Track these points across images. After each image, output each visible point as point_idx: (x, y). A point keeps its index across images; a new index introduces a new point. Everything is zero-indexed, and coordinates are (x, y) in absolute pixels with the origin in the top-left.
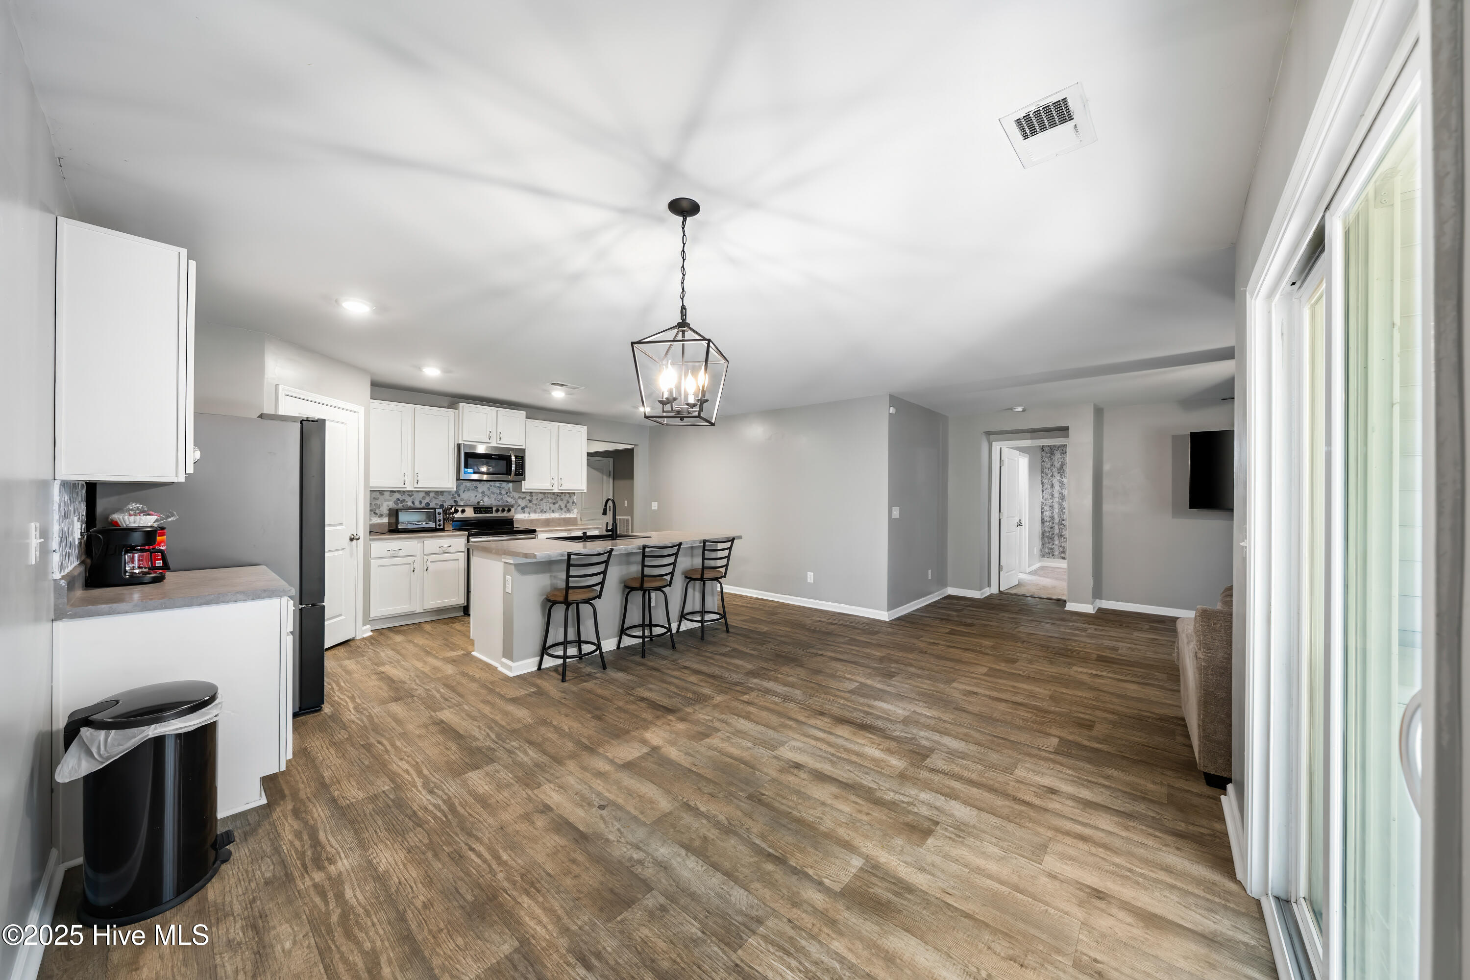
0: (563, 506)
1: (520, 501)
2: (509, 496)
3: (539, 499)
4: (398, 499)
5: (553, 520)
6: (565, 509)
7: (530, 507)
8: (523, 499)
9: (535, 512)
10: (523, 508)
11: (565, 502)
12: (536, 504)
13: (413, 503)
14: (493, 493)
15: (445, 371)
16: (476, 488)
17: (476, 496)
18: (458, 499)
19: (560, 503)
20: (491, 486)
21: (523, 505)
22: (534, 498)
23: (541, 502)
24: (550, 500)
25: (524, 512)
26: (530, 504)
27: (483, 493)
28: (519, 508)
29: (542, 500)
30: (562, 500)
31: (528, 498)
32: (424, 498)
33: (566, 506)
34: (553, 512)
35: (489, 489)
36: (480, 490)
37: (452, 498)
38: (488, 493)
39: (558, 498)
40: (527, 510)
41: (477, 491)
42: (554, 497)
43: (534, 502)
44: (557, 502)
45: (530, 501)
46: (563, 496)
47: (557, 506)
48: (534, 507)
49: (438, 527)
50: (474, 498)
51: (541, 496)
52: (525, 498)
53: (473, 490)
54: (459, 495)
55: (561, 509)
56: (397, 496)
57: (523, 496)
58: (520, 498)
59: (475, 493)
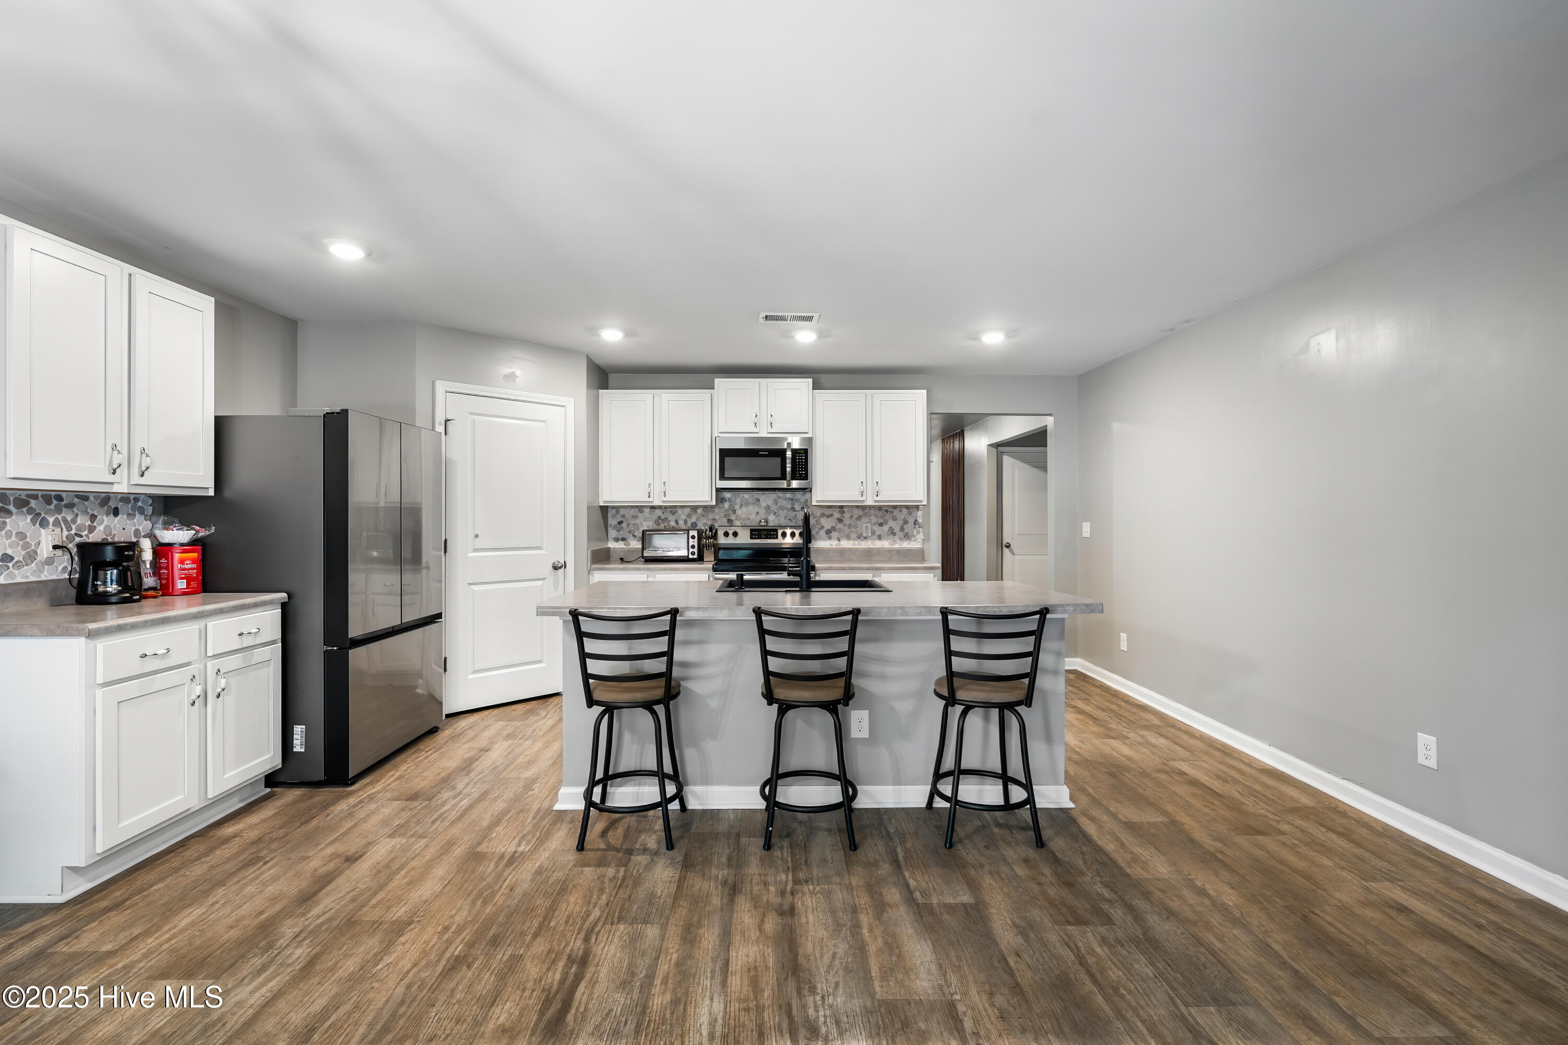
0: (897, 530)
1: (823, 521)
3: (855, 517)
4: (659, 517)
5: (879, 551)
6: (901, 534)
7: (840, 531)
8: (828, 517)
9: (848, 537)
10: (828, 532)
11: (901, 523)
12: (850, 526)
13: (677, 522)
14: (782, 508)
17: (758, 513)
18: (733, 517)
19: (891, 523)
20: (779, 498)
21: (828, 527)
22: (847, 515)
23: (859, 523)
24: (874, 519)
25: (830, 538)
26: (839, 526)
27: (768, 508)
28: (823, 532)
29: (859, 518)
30: (895, 519)
31: (837, 515)
32: (689, 516)
33: (902, 529)
34: (880, 538)
35: (776, 502)
36: (764, 505)
37: (725, 516)
38: (774, 508)
39: (888, 516)
40: (834, 534)
41: (759, 506)
42: (880, 514)
44: (886, 522)
45: (840, 520)
46: (896, 512)
47: (886, 528)
48: (847, 530)
49: (691, 556)
50: (754, 515)
51: (860, 512)
52: (831, 515)
53: (753, 504)
54: (734, 511)
55: (894, 534)
56: (658, 512)
57: (828, 512)
58: (823, 515)
59: (757, 509)
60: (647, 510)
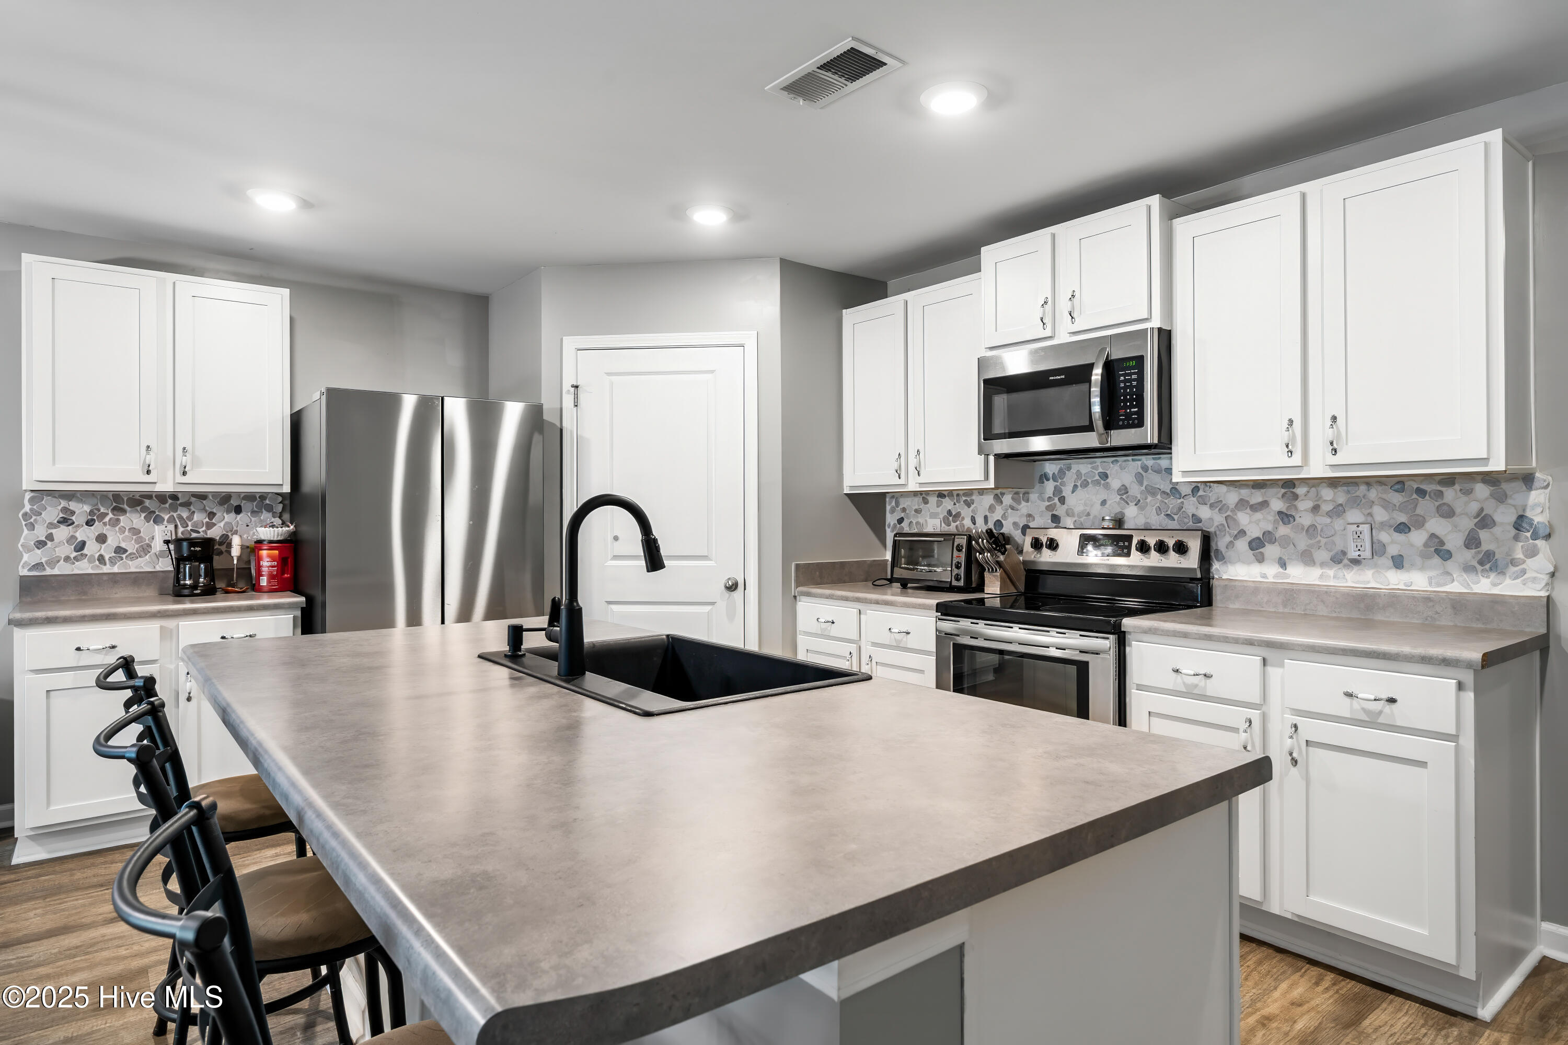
0: (1454, 541)
1: (1244, 518)
2: (1203, 501)
3: (1326, 508)
4: (949, 512)
5: (1394, 600)
6: (1468, 556)
7: (1286, 542)
8: (1255, 508)
9: (1307, 558)
10: (1256, 545)
11: (1467, 524)
12: (1311, 530)
13: (974, 521)
15: (738, 215)
16: (1105, 476)
17: (1104, 503)
18: (1060, 511)
19: (1437, 525)
20: (1145, 468)
21: (1254, 532)
22: (1304, 505)
23: (1338, 524)
24: (1380, 514)
25: (1261, 559)
26: (1284, 530)
27: (1123, 491)
28: (1242, 545)
29: (1338, 511)
30: (1447, 513)
31: (1277, 504)
32: (992, 509)
33: (1472, 542)
34: (1398, 563)
35: (1139, 478)
36: (1115, 483)
37: (1048, 508)
38: (1135, 490)
39: (1426, 506)
40: (1270, 550)
41: (1107, 487)
42: (1397, 498)
43: (1305, 519)
44: (1420, 523)
45: (1285, 517)
46: (1450, 494)
47: (1418, 538)
48: (1303, 542)
49: (955, 583)
50: (1098, 506)
51: (1341, 496)
52: (1264, 504)
53: (1097, 483)
54: (1062, 500)
55: (1445, 555)
56: (948, 504)
57: (1257, 497)
58: (1242, 504)
59: (1103, 494)
60: (933, 500)
